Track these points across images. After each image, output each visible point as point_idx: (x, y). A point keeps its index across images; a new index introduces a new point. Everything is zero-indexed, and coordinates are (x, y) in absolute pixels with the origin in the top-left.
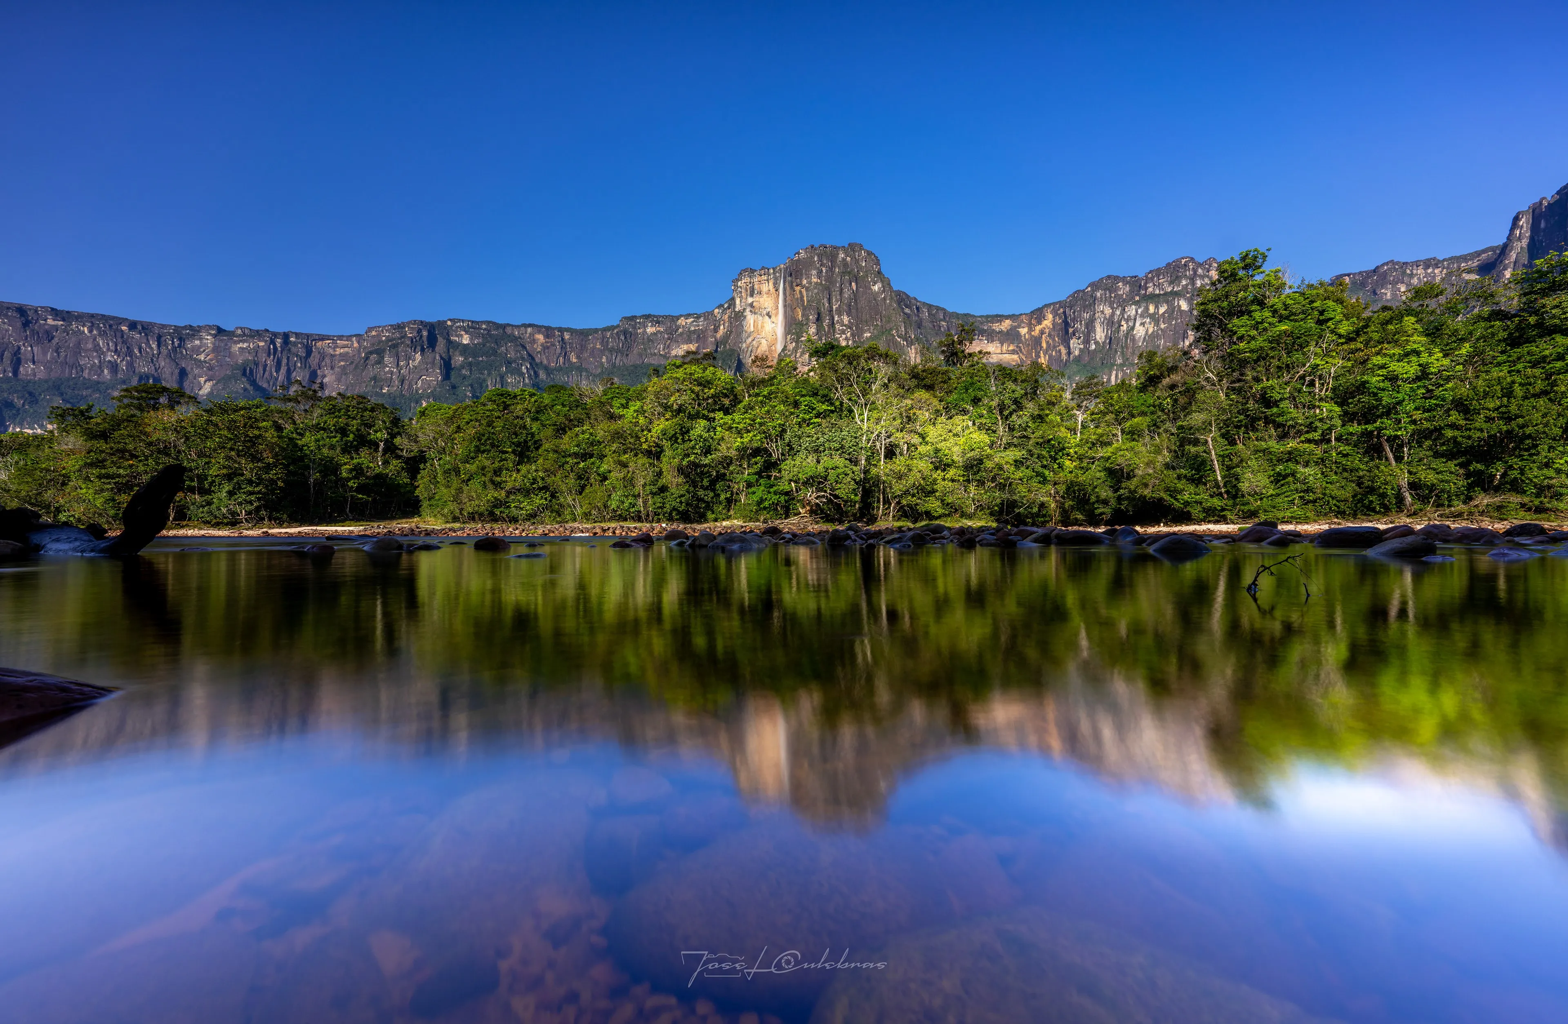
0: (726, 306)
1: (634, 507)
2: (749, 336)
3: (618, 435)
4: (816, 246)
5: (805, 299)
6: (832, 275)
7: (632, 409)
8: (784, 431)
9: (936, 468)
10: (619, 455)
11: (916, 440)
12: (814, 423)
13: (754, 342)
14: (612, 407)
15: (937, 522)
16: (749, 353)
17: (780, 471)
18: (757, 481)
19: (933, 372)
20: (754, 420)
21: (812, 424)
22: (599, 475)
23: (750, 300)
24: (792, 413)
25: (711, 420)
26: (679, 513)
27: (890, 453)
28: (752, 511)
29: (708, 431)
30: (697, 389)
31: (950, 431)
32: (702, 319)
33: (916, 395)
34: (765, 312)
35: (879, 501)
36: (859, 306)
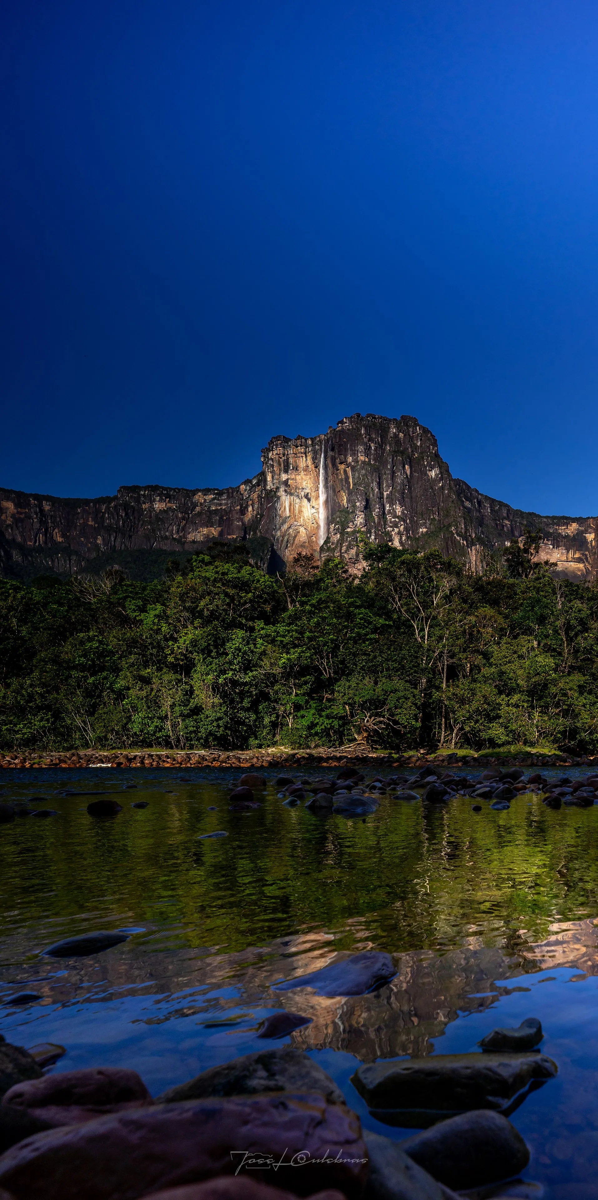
0: (254, 482)
1: (160, 731)
2: (284, 522)
3: (133, 643)
4: (363, 415)
5: (351, 480)
6: (383, 453)
7: (152, 613)
8: (337, 647)
9: (500, 693)
10: (139, 669)
11: (479, 660)
12: (371, 639)
13: (291, 530)
14: (124, 608)
15: (501, 750)
16: (285, 542)
17: (333, 693)
18: (307, 702)
19: (498, 585)
20: (302, 633)
21: (368, 640)
22: (113, 691)
23: (284, 477)
24: (346, 627)
25: (252, 629)
26: (216, 738)
27: (453, 673)
28: (301, 736)
29: (248, 643)
30: (230, 591)
31: (515, 652)
32: (225, 497)
33: (480, 611)
34: (303, 493)
35: (440, 728)
36: (414, 495)
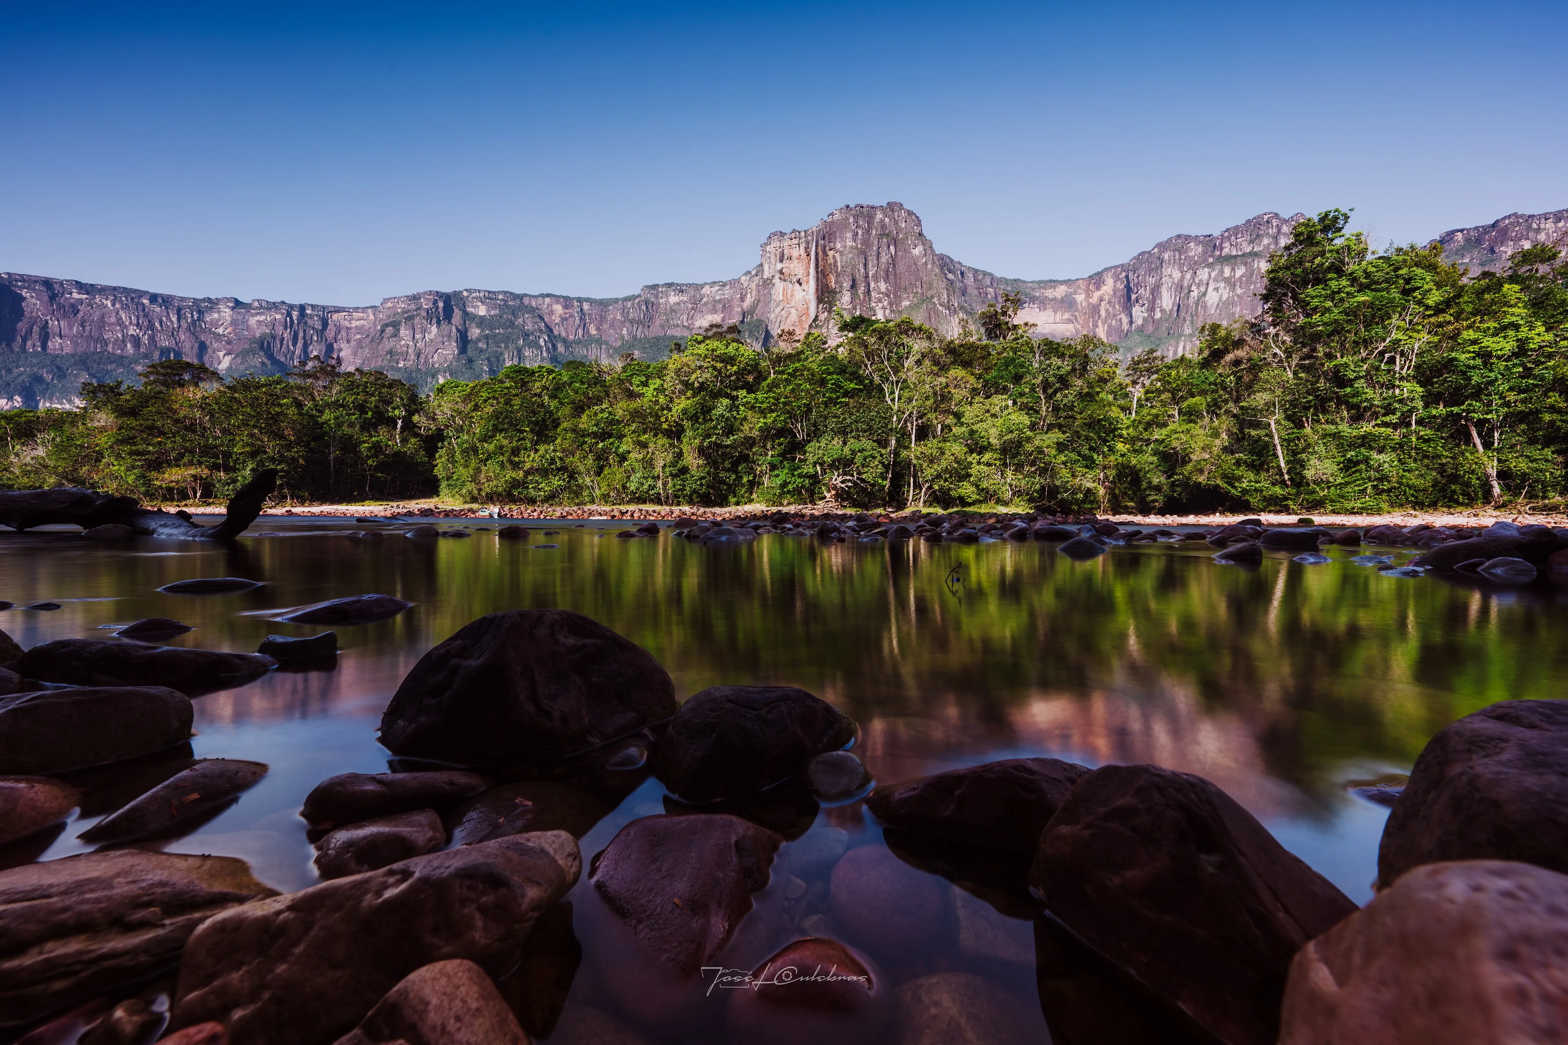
0: (753, 273)
1: (653, 489)
2: (778, 306)
3: (636, 414)
4: (852, 205)
5: (839, 264)
6: (869, 237)
7: (652, 387)
8: (809, 410)
9: (971, 452)
10: (639, 436)
11: (950, 420)
12: (841, 402)
13: (783, 313)
14: (631, 384)
15: (971, 509)
16: (777, 324)
17: (805, 453)
18: (781, 462)
19: (972, 347)
20: (778, 399)
21: (839, 403)
22: (617, 455)
23: (779, 266)
24: (818, 392)
25: (734, 399)
26: (699, 495)
27: (923, 433)
28: (775, 494)
29: (731, 411)
30: (719, 365)
31: (988, 411)
32: (728, 287)
33: (951, 372)
34: (795, 280)
35: (909, 485)
36: (898, 272)
